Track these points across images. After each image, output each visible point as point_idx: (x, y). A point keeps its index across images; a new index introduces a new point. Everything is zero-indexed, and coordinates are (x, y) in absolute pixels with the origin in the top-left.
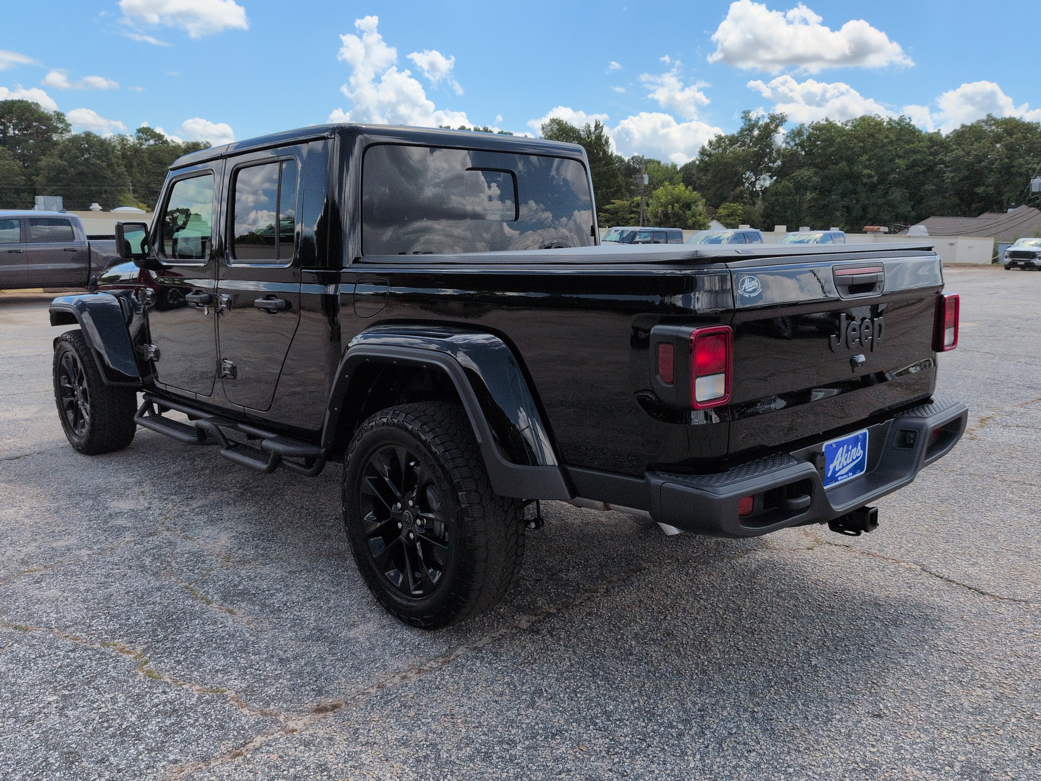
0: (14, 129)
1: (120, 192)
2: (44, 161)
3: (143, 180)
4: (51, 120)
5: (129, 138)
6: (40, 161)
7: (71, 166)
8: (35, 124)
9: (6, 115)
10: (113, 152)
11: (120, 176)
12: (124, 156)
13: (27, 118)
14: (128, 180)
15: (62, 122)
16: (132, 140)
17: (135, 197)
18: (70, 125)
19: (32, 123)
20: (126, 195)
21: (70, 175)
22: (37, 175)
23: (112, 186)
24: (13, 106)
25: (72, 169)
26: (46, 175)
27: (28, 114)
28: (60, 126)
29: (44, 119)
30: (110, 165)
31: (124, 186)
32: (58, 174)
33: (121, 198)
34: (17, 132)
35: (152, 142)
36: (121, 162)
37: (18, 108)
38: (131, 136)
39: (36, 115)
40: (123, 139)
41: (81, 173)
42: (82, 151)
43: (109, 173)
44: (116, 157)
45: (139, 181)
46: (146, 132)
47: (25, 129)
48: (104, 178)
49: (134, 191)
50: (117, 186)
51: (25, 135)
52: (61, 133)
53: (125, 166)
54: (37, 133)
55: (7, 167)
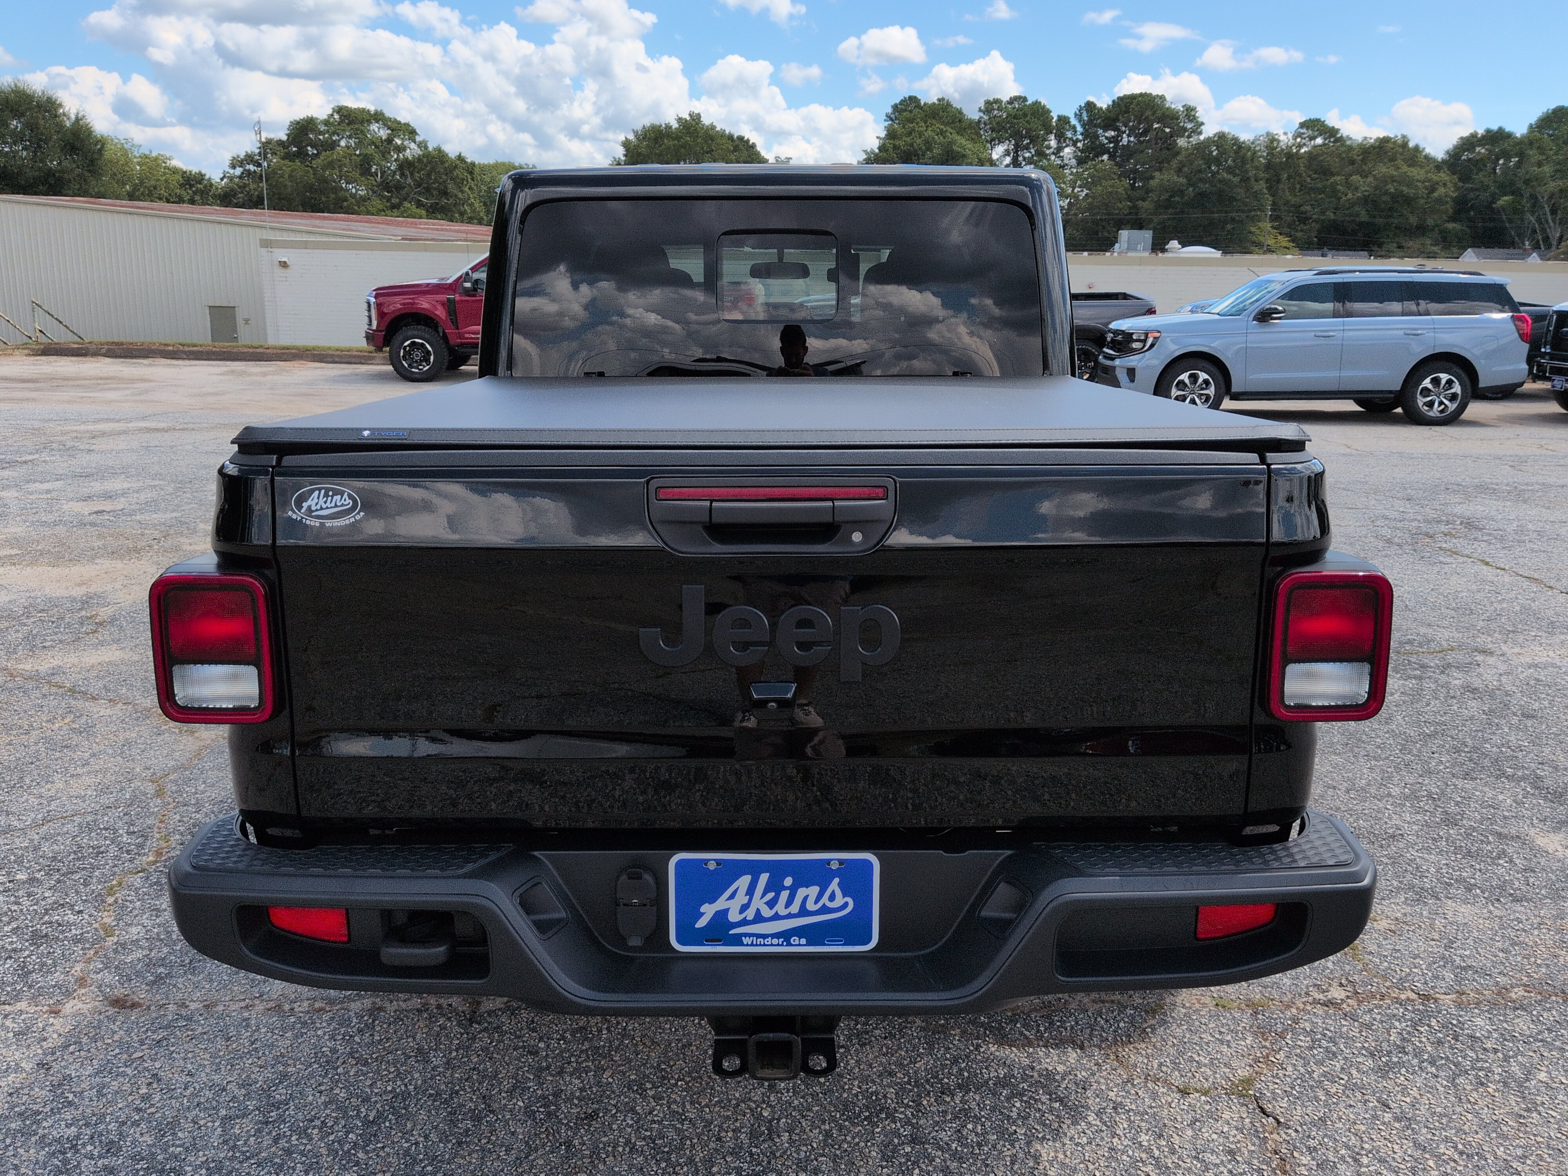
0: (1129, 136)
1: (1254, 219)
2: (1158, 179)
3: (1293, 200)
4: (1178, 119)
5: (1282, 138)
6: (1152, 178)
7: (1190, 184)
8: (1156, 126)
9: (1120, 117)
10: (1252, 160)
11: (1256, 195)
12: (1269, 166)
13: (1147, 118)
14: (1268, 200)
15: (1190, 121)
16: (1285, 139)
17: (1273, 227)
18: (1202, 124)
19: (1152, 125)
20: (1260, 224)
21: (1186, 198)
22: (1144, 200)
23: (1243, 211)
24: (1131, 103)
25: (1191, 189)
26: (1156, 199)
27: (1148, 113)
28: (1189, 126)
29: (1169, 117)
30: (1245, 180)
31: (1259, 209)
32: (1171, 196)
33: (1253, 229)
34: (1132, 139)
35: (1319, 141)
36: (1262, 175)
37: (1138, 104)
38: (1285, 134)
39: (1159, 114)
40: (1272, 140)
41: (1202, 195)
42: (1210, 160)
43: (1240, 193)
44: (1257, 168)
45: (1287, 203)
46: (1314, 126)
47: (1142, 135)
48: (1232, 199)
49: (1273, 218)
50: (1250, 211)
51: (1141, 142)
52: (1189, 137)
53: (1267, 181)
54: (1157, 138)
55: (1110, 190)
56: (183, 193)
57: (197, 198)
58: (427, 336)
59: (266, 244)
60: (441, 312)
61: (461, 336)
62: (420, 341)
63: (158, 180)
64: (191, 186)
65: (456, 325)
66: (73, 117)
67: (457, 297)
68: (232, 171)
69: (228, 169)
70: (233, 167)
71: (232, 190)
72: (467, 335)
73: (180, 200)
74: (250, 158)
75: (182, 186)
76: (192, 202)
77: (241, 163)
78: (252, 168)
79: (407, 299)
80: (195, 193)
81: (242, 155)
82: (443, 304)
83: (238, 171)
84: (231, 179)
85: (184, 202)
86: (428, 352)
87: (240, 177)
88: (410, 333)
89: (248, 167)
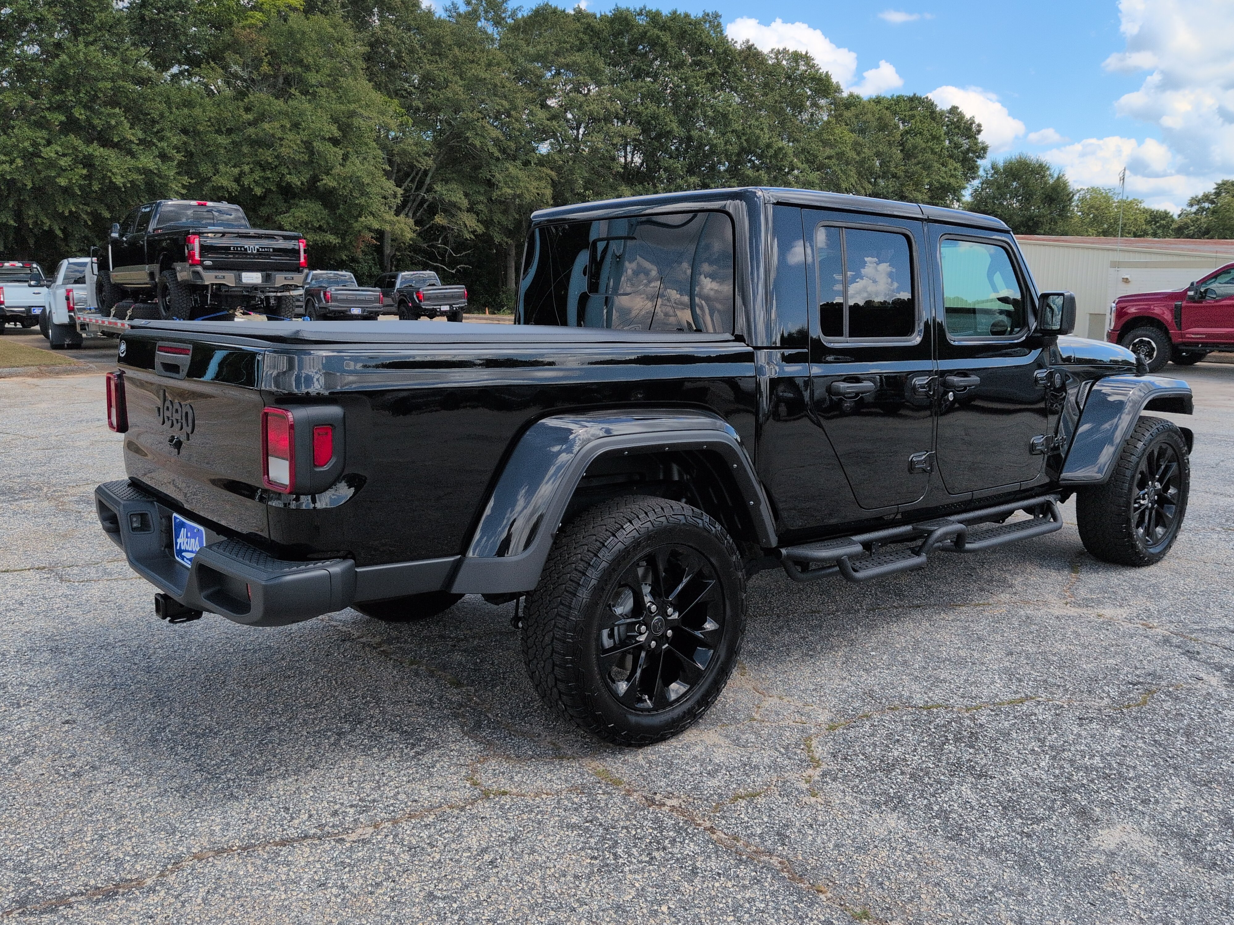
56: (1148, 227)
57: (1159, 231)
58: (1153, 335)
59: (1116, 265)
60: (1168, 316)
61: (1182, 336)
62: (1147, 339)
63: (1128, 219)
64: (1156, 222)
65: (1179, 325)
66: (1056, 176)
67: (1184, 304)
68: (1189, 209)
69: (1185, 207)
70: (1191, 205)
71: (1186, 224)
72: (1188, 336)
73: (1145, 234)
74: (1206, 198)
75: (1148, 223)
76: (1155, 235)
77: (1199, 202)
78: (1206, 205)
79: (1143, 305)
80: (1158, 228)
81: (1200, 195)
82: (1171, 311)
83: (1194, 209)
84: (1187, 215)
85: (1147, 234)
86: (1153, 349)
87: (1195, 213)
88: (1139, 332)
89: (1203, 205)
